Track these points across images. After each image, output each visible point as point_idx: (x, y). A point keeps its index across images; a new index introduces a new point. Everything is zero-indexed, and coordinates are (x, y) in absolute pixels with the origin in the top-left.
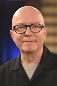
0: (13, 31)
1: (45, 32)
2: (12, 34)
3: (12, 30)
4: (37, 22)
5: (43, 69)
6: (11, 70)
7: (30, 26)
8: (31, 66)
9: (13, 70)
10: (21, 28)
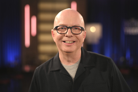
0: (55, 31)
1: (84, 34)
2: (53, 33)
3: (53, 29)
4: (78, 25)
5: (84, 67)
6: (51, 71)
7: (71, 28)
8: (72, 66)
9: (53, 71)
10: (62, 28)
